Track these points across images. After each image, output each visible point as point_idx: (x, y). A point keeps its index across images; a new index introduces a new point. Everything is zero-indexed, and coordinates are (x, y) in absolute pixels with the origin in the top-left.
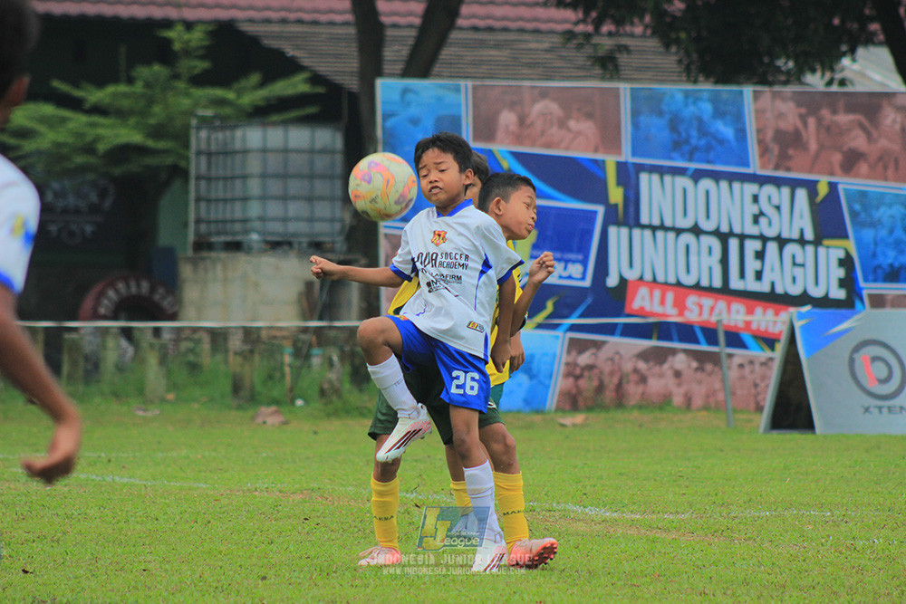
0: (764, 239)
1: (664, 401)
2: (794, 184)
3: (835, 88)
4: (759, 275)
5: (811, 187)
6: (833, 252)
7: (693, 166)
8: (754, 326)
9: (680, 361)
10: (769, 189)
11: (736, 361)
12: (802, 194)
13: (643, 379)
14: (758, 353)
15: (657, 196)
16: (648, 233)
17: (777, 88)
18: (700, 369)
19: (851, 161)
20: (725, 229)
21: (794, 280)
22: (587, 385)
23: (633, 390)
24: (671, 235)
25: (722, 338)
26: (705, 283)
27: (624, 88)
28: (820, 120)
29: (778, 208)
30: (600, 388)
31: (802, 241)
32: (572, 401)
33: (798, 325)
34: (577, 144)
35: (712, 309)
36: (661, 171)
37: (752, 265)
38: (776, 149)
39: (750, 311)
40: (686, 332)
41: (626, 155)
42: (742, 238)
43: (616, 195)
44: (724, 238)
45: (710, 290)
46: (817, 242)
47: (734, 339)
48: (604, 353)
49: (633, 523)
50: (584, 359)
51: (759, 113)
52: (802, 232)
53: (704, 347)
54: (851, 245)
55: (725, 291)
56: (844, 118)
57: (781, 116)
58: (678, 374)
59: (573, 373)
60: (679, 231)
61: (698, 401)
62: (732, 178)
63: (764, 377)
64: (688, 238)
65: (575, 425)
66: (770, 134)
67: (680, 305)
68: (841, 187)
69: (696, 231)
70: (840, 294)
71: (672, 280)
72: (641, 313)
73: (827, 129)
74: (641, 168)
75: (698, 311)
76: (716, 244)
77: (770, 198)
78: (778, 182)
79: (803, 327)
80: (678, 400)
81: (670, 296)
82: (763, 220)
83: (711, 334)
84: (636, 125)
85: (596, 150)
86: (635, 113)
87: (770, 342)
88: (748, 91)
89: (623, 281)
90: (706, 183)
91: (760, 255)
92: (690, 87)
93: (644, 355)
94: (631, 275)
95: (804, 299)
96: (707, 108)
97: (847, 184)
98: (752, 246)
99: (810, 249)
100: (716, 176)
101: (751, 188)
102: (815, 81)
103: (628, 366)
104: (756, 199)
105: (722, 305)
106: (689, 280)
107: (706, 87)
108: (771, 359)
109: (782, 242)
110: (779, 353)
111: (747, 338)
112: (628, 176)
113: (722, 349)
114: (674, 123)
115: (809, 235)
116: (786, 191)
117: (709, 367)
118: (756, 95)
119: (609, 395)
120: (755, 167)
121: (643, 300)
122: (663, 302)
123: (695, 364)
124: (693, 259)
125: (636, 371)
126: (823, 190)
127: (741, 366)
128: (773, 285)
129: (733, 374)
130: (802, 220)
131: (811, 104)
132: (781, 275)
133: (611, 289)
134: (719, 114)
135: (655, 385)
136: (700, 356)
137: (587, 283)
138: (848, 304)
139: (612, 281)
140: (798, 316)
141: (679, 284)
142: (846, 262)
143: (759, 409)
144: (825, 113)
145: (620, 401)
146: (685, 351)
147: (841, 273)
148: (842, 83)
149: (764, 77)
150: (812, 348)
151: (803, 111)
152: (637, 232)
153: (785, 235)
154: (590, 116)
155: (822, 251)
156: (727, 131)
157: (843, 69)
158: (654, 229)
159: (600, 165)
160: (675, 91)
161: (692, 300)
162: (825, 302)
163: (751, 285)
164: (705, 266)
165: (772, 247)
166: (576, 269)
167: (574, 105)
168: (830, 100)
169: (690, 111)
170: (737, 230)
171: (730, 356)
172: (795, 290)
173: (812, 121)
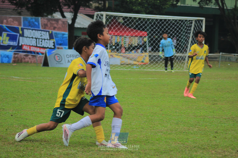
0: (42, 39)
1: (27, 62)
2: (46, 31)
3: (52, 18)
4: (41, 44)
5: (49, 32)
6: (52, 41)
7: (32, 28)
8: (41, 52)
9: (30, 56)
10: (43, 32)
11: (38, 57)
12: (48, 33)
13: (24, 59)
14: (41, 55)
15: (27, 33)
16: (25, 38)
17: (44, 18)
18: (33, 58)
19: (55, 28)
20: (36, 38)
21: (46, 45)
22: (16, 59)
23: (23, 60)
24: (29, 38)
25: (36, 53)
26: (34, 45)
27: (22, 17)
28: (50, 22)
29: (44, 35)
30: (18, 60)
31: (47, 39)
32: (14, 62)
33: (47, 51)
34: (15, 25)
35: (35, 49)
36: (27, 29)
37: (40, 43)
38: (44, 26)
39: (40, 49)
40: (31, 52)
41: (22, 27)
42: (39, 39)
43: (21, 32)
44: (36, 39)
45: (34, 46)
46: (50, 40)
47: (38, 53)
48: (19, 55)
49: (22, 79)
50: (16, 56)
51: (42, 21)
52: (47, 38)
53: (33, 54)
54: (54, 40)
55: (36, 47)
56: (53, 22)
57: (44, 22)
58: (30, 58)
59: (14, 58)
60: (30, 38)
61: (33, 62)
62: (37, 30)
63: (42, 59)
64: (31, 39)
65: (15, 65)
66: (43, 24)
67: (30, 48)
68: (53, 32)
69: (32, 38)
70: (53, 47)
71: (29, 45)
72: (24, 49)
73: (51, 24)
74: (24, 29)
75: (33, 49)
76: (35, 39)
77: (43, 33)
78: (44, 31)
79: (48, 52)
80: (30, 62)
81: (29, 47)
82: (42, 37)
83: (34, 52)
84: (24, 22)
85: (18, 26)
86: (24, 21)
87: (43, 54)
88: (40, 18)
89: (22, 45)
90: (34, 31)
91: (41, 41)
92: (31, 17)
93: (25, 55)
94: (23, 44)
95: (48, 48)
96: (34, 20)
97: (54, 32)
98: (40, 40)
99: (49, 41)
100: (35, 30)
101: (40, 32)
102: (49, 17)
103: (22, 57)
104: (41, 33)
105: (36, 48)
106: (31, 45)
107: (34, 17)
108: (43, 56)
109: (45, 39)
110: (44, 55)
111: (40, 53)
112: (22, 30)
113: (36, 55)
114: (29, 22)
115: (49, 39)
116: (45, 32)
117: (34, 57)
118: (41, 18)
119: (20, 61)
120: (41, 29)
121: (25, 47)
122: (28, 48)
123: (32, 57)
124: (32, 42)
125: (24, 58)
126: (50, 32)
127: (39, 57)
128: (43, 46)
129: (37, 58)
130: (48, 37)
131: (49, 20)
132: (44, 44)
133: (20, 46)
134: (36, 21)
135: (26, 60)
136: (33, 56)
137: (16, 45)
138: (54, 49)
139: (20, 45)
140: (47, 50)
141: (30, 46)
142: (54, 43)
143: (41, 63)
144: (51, 21)
145: (21, 62)
146: (31, 55)
147: (53, 44)
148: (53, 17)
149: (42, 16)
150: (49, 55)
151: (48, 21)
152: (24, 38)
153: (45, 38)
154: (17, 21)
155: (50, 41)
156: (37, 23)
157: (54, 15)
158: (26, 37)
159: (18, 28)
160: (29, 18)
161: (32, 48)
162: (51, 48)
163: (40, 46)
164: (33, 43)
165: (43, 40)
166: (15, 43)
167: (15, 19)
168: (51, 19)
169: (31, 21)
170: (38, 38)
171: (37, 56)
172: (46, 47)
173: (49, 23)
